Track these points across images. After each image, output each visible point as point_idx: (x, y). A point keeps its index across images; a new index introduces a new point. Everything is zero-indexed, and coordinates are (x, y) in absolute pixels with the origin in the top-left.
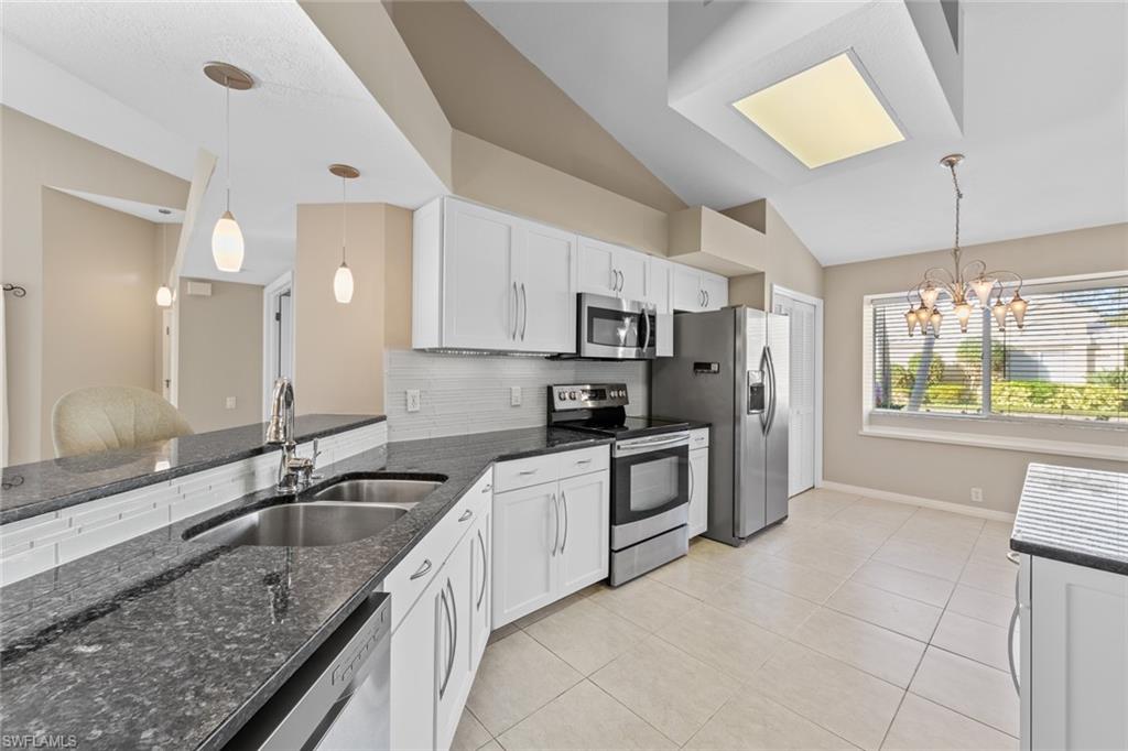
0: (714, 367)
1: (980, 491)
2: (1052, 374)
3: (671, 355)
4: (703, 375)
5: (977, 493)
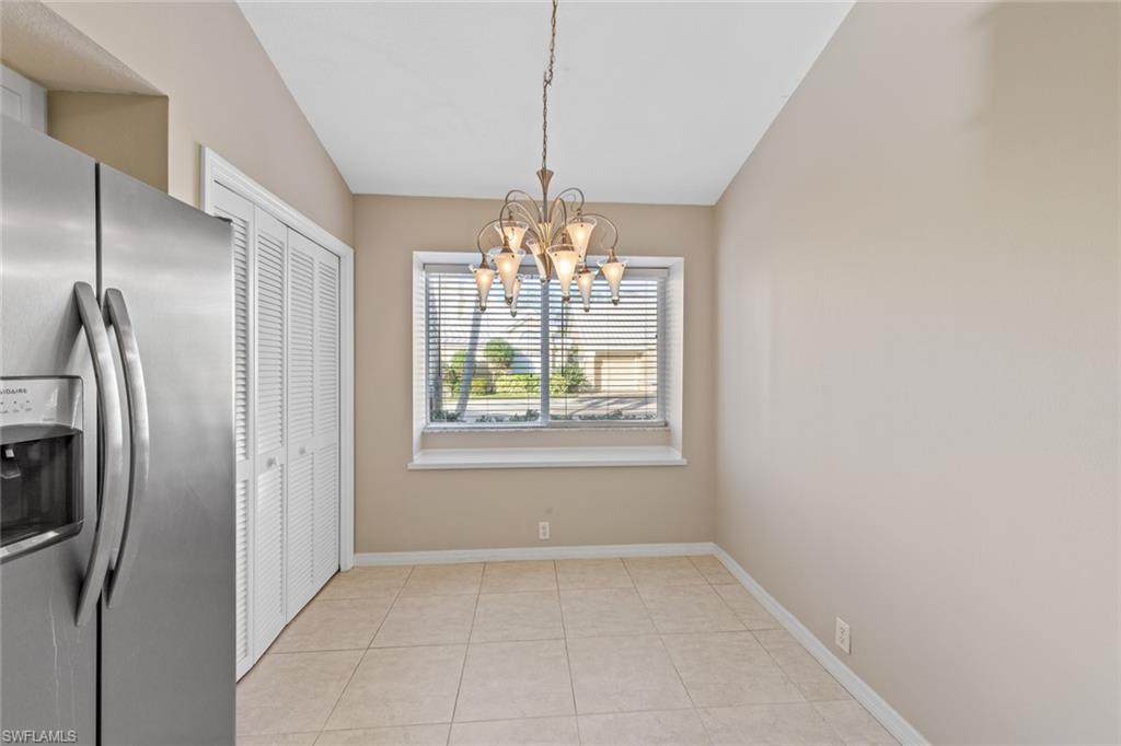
5: (544, 528)
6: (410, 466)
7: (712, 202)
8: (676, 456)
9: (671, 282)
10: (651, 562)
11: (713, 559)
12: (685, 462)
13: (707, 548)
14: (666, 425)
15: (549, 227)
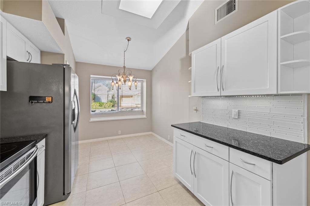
0: (48, 99)
1: (120, 131)
2: (102, 101)
3: (6, 91)
4: (38, 104)
5: (120, 132)
6: (90, 121)
7: (151, 70)
8: (145, 116)
9: (143, 84)
10: (141, 136)
11: (151, 135)
12: (146, 117)
13: (150, 133)
14: (143, 111)
15: (125, 76)
